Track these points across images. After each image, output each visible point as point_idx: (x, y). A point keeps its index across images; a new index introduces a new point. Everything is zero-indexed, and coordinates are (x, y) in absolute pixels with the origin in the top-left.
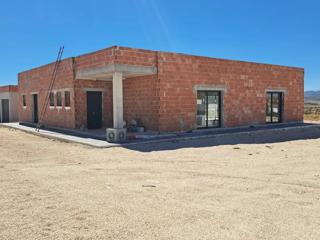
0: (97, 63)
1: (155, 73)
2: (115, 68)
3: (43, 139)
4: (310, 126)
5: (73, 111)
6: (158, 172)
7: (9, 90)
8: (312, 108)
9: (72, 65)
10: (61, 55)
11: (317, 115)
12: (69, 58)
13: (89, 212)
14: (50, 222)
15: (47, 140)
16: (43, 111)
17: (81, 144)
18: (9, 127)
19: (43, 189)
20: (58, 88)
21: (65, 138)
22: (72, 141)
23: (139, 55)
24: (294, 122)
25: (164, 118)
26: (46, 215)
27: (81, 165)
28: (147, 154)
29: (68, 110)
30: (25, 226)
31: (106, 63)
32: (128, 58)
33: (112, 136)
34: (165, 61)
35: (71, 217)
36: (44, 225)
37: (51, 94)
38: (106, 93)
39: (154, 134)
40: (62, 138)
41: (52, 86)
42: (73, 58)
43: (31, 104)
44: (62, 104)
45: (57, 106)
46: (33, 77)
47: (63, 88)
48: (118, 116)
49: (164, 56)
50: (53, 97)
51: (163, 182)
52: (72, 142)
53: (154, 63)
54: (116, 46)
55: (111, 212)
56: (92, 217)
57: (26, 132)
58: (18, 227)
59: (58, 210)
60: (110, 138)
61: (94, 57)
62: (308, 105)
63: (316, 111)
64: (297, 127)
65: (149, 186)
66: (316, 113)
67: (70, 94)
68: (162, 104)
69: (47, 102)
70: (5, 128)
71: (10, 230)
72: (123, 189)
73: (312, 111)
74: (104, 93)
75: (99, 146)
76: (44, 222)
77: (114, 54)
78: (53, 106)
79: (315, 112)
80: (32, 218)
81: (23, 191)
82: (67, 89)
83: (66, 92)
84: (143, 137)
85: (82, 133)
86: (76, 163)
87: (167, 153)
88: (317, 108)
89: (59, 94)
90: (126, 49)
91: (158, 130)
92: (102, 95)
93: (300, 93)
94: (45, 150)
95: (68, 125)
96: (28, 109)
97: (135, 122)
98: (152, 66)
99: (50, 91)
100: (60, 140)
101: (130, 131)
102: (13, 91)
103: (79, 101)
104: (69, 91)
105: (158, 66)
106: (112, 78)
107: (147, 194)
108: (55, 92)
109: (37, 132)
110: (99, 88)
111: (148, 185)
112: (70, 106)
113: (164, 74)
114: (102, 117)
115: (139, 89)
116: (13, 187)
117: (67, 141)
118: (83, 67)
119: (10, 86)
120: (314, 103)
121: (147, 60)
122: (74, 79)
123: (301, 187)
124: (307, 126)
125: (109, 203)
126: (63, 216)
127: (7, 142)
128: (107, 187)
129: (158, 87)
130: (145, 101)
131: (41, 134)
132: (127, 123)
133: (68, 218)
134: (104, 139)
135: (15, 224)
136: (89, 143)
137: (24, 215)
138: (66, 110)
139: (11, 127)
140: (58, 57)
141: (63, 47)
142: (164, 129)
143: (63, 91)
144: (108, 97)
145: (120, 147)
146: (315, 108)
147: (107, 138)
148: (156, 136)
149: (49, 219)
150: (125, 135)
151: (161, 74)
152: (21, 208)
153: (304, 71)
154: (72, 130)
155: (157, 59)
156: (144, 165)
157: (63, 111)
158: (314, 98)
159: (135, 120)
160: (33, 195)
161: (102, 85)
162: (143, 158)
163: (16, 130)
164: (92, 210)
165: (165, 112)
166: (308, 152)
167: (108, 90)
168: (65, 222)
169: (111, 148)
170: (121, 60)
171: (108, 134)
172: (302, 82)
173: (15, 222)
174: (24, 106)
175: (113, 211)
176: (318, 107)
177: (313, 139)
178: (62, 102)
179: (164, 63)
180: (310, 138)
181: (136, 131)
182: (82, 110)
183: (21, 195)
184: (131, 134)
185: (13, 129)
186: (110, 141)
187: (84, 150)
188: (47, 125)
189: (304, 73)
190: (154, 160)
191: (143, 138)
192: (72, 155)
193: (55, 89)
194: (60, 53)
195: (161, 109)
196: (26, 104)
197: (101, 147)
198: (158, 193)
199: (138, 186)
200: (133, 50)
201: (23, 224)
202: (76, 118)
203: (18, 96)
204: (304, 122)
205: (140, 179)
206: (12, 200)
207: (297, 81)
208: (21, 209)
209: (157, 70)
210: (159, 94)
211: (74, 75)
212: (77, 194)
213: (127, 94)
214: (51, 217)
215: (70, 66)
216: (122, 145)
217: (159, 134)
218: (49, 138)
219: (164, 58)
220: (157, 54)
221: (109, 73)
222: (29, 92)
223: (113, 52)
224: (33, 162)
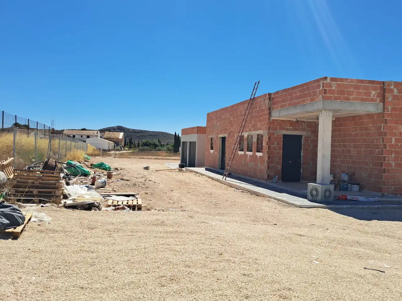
0: (299, 100)
1: (380, 111)
2: (323, 105)
3: (230, 188)
5: (266, 158)
6: (386, 252)
7: (197, 132)
9: (267, 103)
10: (256, 91)
12: (265, 95)
13: (293, 290)
14: (247, 293)
15: (235, 191)
16: (231, 156)
17: (275, 199)
18: (195, 172)
19: (236, 250)
20: (250, 130)
21: (255, 190)
22: (264, 194)
23: (356, 87)
25: (391, 174)
26: (243, 284)
27: (277, 226)
28: (366, 223)
29: (259, 156)
30: (220, 292)
31: (311, 99)
32: (342, 92)
33: (314, 193)
34: (397, 95)
35: (272, 293)
36: (241, 296)
37: (242, 137)
38: (308, 137)
39: (374, 196)
40: (251, 190)
41: (243, 128)
42: (270, 94)
43: (218, 148)
44: (253, 149)
45: (248, 151)
46: (223, 117)
47: (255, 130)
48: (323, 168)
49: (395, 87)
50: (243, 141)
51: (396, 268)
52: (264, 196)
53: (378, 97)
54: (327, 77)
55: (323, 296)
56: (298, 297)
57: (213, 179)
58: (213, 292)
59: (256, 280)
60: (312, 195)
61: (295, 93)
65: (375, 270)
67: (264, 138)
68: (390, 155)
69: (236, 146)
70: (191, 173)
71: (204, 293)
72: (336, 268)
74: (305, 137)
75: (298, 205)
76: (241, 292)
77: (323, 88)
78: (243, 151)
80: (227, 284)
81: (215, 249)
82: (260, 131)
83: (258, 135)
84: (358, 198)
85: (275, 185)
86: (271, 223)
87: (397, 225)
89: (250, 137)
90: (339, 80)
91: (381, 191)
92: (303, 139)
94: (234, 203)
95: (259, 174)
96: (215, 153)
97: (346, 178)
98: (377, 102)
99: (240, 133)
100: (249, 192)
101: (338, 190)
102: (200, 133)
103: (273, 146)
104: (262, 134)
105: (385, 101)
106: (318, 119)
107: (372, 281)
108: (246, 135)
109: (224, 180)
110: (299, 131)
111: (372, 268)
112: (262, 152)
113: (393, 112)
114: (301, 168)
115: (355, 133)
116: (205, 242)
117: (257, 194)
118: (281, 105)
119: (198, 127)
121: (369, 94)
122: (269, 120)
125: (319, 283)
126: (262, 289)
127: (194, 189)
128: (314, 262)
129: (384, 130)
130: (363, 149)
131: (229, 183)
132: (334, 177)
133: (268, 293)
134: (305, 197)
135: (210, 288)
136: (284, 199)
137: (218, 278)
138: (257, 156)
139: (197, 173)
140: (252, 94)
141: (259, 82)
142: (390, 190)
143: (255, 133)
144: (309, 142)
145: (325, 208)
147: (308, 195)
148: (377, 199)
149: (247, 289)
150: (333, 194)
151: (389, 112)
152: (214, 269)
154: (263, 181)
155: (384, 92)
156: (363, 239)
157: (254, 157)
159: (346, 174)
160: (226, 256)
161: (302, 127)
162: (360, 228)
163: (202, 175)
164: (297, 288)
165: (393, 165)
167: (309, 134)
168: (265, 297)
169: (313, 208)
170: (332, 95)
171: (309, 191)
173: (210, 285)
174: (211, 149)
175: (326, 296)
178: (253, 147)
179: (395, 97)
181: (346, 189)
182: (276, 157)
183: (214, 254)
184: (340, 194)
185: (199, 175)
186: (311, 200)
187: (279, 207)
188: (235, 173)
190: (377, 233)
191: (358, 200)
192: (265, 212)
193: (246, 131)
194: (255, 89)
195: (387, 161)
196: (213, 148)
197: (301, 206)
198: (390, 283)
199: (357, 267)
200: (350, 81)
201: (218, 289)
202: (268, 167)
203: (205, 138)
205: (360, 257)
206: (204, 257)
208: (214, 271)
209: (383, 107)
210: (385, 140)
211: (270, 114)
212: (277, 264)
213: (336, 138)
214: (248, 287)
215: (265, 105)
216: (328, 206)
217: (383, 196)
218: (237, 189)
219: (396, 90)
220: (384, 84)
221: (314, 112)
222: (218, 134)
223: (321, 85)
224: (222, 215)
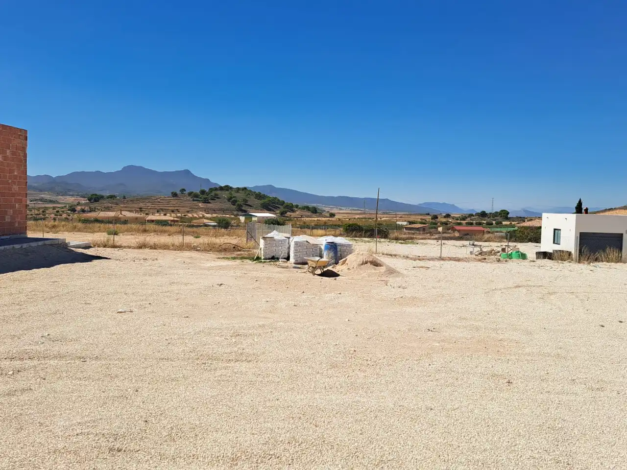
4: (40, 243)
8: (46, 208)
11: (56, 223)
24: (8, 237)
62: (39, 202)
63: (56, 215)
64: (14, 246)
66: (55, 219)
73: (47, 214)
79: (53, 216)
88: (57, 209)
93: (20, 177)
120: (52, 199)
123: (12, 362)
124: (34, 244)
146: (54, 208)
153: (28, 136)
158: (51, 190)
166: (33, 293)
172: (22, 157)
176: (59, 207)
177: (43, 267)
180: (38, 267)
189: (26, 139)
204: (28, 236)
207: (13, 153)
